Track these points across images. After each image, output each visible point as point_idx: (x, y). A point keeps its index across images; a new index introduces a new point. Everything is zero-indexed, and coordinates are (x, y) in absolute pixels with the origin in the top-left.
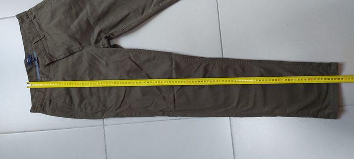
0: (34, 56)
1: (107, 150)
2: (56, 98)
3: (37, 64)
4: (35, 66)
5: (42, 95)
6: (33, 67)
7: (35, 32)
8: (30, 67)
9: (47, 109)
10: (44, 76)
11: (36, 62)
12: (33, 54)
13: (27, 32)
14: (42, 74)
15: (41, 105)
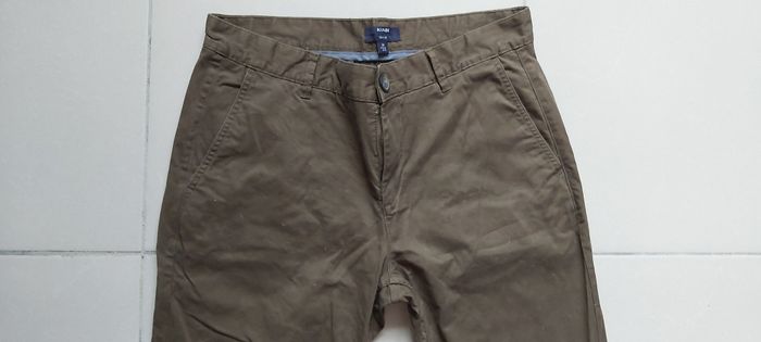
0: (395, 48)
1: (59, 257)
2: (245, 107)
3: (367, 57)
4: (361, 50)
5: (257, 63)
6: (361, 43)
7: (463, 60)
8: (361, 31)
9: (212, 70)
10: (320, 70)
11: (374, 57)
12: (400, 48)
13: (470, 34)
14: (329, 65)
15: (226, 54)
